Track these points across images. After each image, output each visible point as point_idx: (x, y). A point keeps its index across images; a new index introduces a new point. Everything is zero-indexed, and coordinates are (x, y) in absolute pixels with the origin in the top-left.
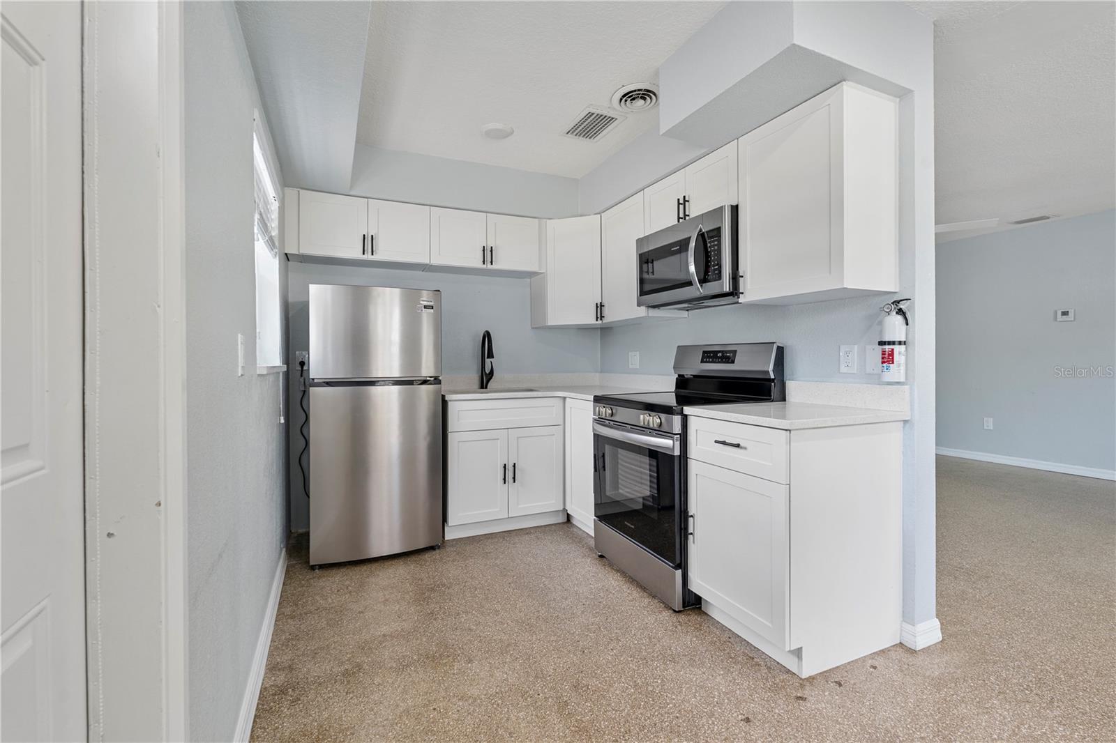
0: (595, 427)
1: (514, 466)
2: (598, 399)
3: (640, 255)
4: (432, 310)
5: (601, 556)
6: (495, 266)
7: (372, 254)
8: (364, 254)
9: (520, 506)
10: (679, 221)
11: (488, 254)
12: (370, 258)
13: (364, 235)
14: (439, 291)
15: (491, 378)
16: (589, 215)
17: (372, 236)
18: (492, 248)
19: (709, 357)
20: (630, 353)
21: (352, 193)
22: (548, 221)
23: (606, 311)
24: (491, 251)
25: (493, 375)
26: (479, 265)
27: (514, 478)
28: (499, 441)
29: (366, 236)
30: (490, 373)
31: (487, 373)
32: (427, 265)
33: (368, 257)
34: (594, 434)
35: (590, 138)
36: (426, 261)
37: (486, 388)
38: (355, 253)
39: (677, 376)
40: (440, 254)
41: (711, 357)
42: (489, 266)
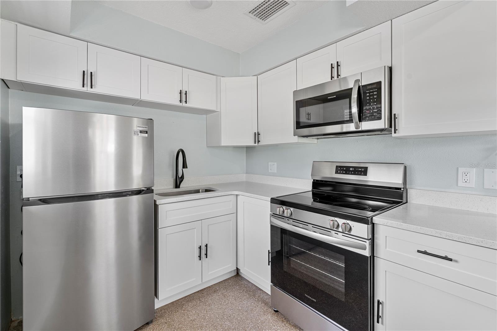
0: (272, 221)
1: (206, 246)
2: (274, 201)
3: (297, 102)
4: (146, 135)
5: (277, 311)
6: (188, 105)
7: (92, 88)
8: (83, 86)
9: (210, 273)
10: (332, 79)
11: (183, 96)
12: (89, 90)
13: (84, 72)
14: (152, 119)
15: (182, 181)
16: (250, 76)
17: (91, 73)
18: (186, 91)
19: (343, 170)
20: (270, 163)
21: (72, 34)
22: (222, 78)
23: (261, 138)
24: (186, 94)
25: (183, 179)
26: (178, 103)
27: (206, 254)
28: (195, 229)
29: (86, 73)
30: (181, 178)
31: (180, 177)
32: (138, 100)
33: (87, 89)
34: (271, 226)
35: (263, 20)
36: (138, 97)
37: (179, 187)
38: (75, 85)
39: (313, 181)
40: (148, 93)
41: (344, 170)
42: (184, 104)
